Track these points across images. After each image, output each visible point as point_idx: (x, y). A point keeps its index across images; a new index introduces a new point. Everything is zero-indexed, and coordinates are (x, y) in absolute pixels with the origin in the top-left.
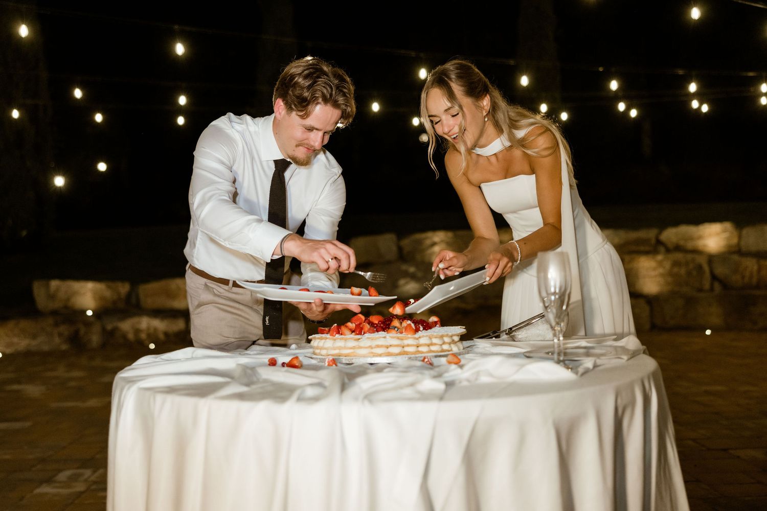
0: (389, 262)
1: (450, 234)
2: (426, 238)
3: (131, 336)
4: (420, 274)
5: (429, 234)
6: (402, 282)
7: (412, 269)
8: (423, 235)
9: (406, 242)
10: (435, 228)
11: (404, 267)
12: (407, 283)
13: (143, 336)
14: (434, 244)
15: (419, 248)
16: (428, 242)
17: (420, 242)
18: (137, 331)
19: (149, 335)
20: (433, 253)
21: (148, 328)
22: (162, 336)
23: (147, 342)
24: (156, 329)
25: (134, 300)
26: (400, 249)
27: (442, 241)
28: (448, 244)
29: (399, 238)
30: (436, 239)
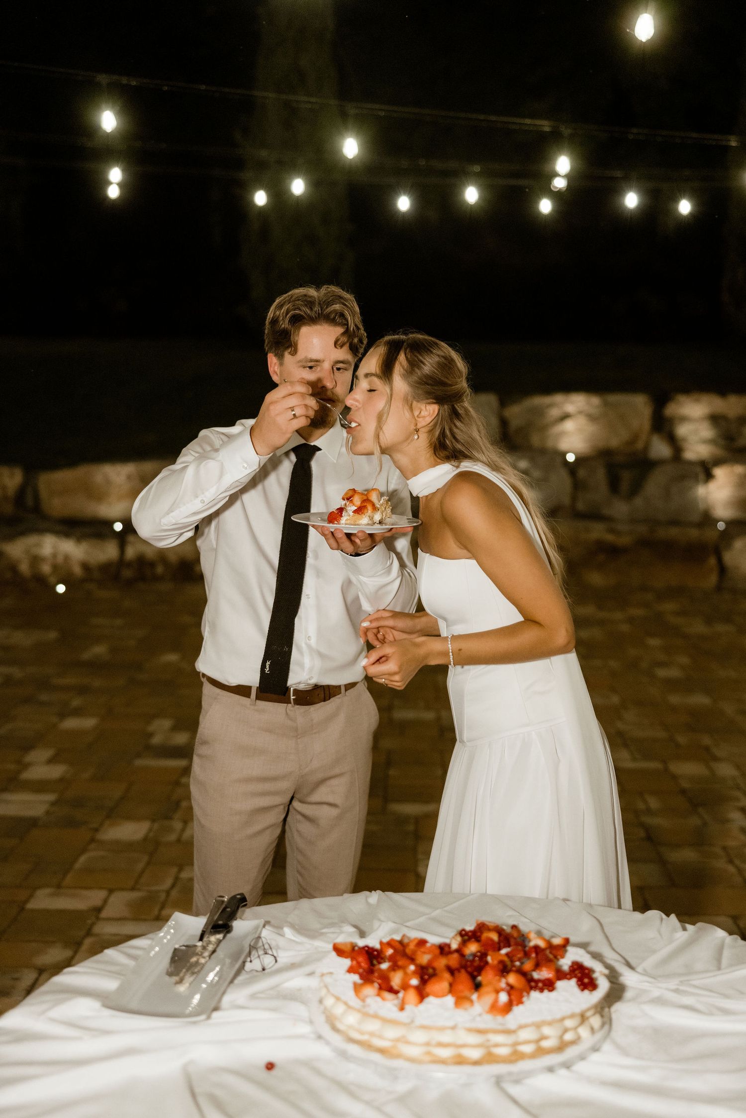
1: (595, 400)
3: (24, 568)
4: (536, 474)
5: (558, 398)
8: (546, 400)
9: (516, 412)
10: (569, 387)
13: (46, 569)
14: (565, 417)
15: (539, 423)
16: (555, 412)
17: (540, 412)
18: (36, 560)
20: (563, 433)
21: (54, 555)
22: (77, 570)
24: (67, 558)
25: (29, 501)
26: (504, 422)
27: (580, 412)
28: (591, 418)
29: (503, 403)
30: (570, 408)
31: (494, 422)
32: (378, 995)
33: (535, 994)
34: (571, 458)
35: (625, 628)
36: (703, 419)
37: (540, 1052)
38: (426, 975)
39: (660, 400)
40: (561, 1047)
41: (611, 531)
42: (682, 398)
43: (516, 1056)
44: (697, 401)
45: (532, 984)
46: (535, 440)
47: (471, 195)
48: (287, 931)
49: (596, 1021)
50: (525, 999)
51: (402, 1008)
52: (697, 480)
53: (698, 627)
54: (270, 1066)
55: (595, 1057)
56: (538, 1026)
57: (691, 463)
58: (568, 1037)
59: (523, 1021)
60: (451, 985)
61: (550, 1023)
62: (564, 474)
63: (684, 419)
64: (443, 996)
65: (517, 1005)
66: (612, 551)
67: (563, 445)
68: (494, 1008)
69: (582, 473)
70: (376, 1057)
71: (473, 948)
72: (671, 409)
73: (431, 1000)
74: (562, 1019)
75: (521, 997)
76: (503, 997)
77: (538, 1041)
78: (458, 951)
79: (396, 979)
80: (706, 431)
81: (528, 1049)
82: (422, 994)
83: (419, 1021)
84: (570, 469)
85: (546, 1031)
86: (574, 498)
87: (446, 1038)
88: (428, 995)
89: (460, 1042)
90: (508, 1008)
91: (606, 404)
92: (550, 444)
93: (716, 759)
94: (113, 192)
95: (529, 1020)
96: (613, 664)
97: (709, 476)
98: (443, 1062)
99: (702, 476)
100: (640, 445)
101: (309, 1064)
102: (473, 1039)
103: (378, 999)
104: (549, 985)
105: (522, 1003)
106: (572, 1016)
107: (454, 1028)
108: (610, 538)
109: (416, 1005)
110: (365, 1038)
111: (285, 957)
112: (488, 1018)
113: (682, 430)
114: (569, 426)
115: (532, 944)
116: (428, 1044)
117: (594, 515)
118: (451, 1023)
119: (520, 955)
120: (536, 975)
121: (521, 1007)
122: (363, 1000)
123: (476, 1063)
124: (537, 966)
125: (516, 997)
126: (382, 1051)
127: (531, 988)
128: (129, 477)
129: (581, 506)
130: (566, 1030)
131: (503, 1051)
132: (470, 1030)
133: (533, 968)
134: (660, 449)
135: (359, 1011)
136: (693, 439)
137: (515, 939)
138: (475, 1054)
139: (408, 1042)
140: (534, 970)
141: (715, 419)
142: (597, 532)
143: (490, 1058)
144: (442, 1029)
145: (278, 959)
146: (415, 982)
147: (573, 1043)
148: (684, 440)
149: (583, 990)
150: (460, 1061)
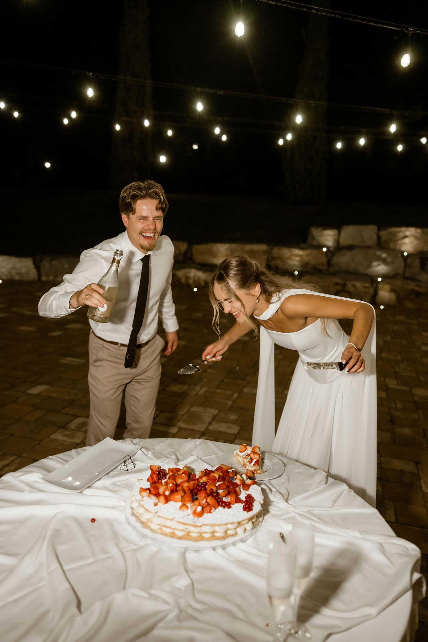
0: (368, 247)
1: (419, 231)
2: (400, 232)
3: (183, 281)
4: (389, 260)
5: (403, 229)
6: (375, 264)
7: (384, 255)
8: (398, 229)
9: (384, 233)
10: (409, 225)
11: (378, 253)
12: (378, 265)
13: (191, 282)
14: (406, 237)
15: (394, 239)
16: (401, 235)
17: (395, 234)
18: (187, 278)
19: (194, 281)
20: (404, 244)
21: (194, 277)
22: (202, 283)
23: (193, 286)
24: (199, 278)
25: (189, 255)
26: (379, 237)
27: (411, 235)
28: (416, 238)
29: (379, 230)
30: (408, 233)
31: (375, 237)
32: (149, 496)
33: (220, 508)
34: (406, 254)
35: (415, 327)
37: (213, 537)
38: (175, 490)
40: (226, 536)
41: (419, 286)
43: (201, 538)
45: (220, 503)
46: (392, 246)
47: (362, 142)
48: (150, 454)
49: (249, 526)
50: (212, 511)
51: (156, 505)
54: (93, 520)
55: (241, 545)
56: (212, 525)
58: (229, 532)
59: (205, 523)
60: (182, 497)
61: (219, 525)
62: (401, 260)
64: (178, 502)
65: (208, 513)
66: (418, 294)
67: (403, 248)
68: (195, 513)
69: (409, 261)
70: (139, 526)
71: (204, 479)
73: (171, 503)
74: (226, 524)
75: (211, 509)
76: (199, 509)
77: (213, 533)
78: (198, 479)
79: (161, 491)
81: (207, 536)
82: (167, 499)
83: (159, 514)
84: (405, 259)
85: (217, 529)
86: (405, 271)
87: (169, 523)
88: (171, 500)
89: (173, 527)
90: (200, 514)
91: (423, 232)
92: (398, 248)
95: (208, 523)
96: (404, 342)
98: (166, 535)
101: (110, 523)
102: (180, 527)
103: (149, 498)
104: (228, 505)
105: (211, 512)
106: (232, 523)
107: (172, 520)
108: (417, 288)
109: (164, 504)
110: (138, 515)
111: (139, 465)
112: (191, 517)
114: (407, 240)
115: (235, 481)
116: (159, 525)
117: (412, 279)
118: (171, 518)
119: (225, 487)
120: (224, 499)
121: (209, 514)
122: (143, 497)
123: (180, 538)
124: (228, 494)
125: (207, 508)
126: (143, 523)
127: (219, 505)
128: (226, 249)
129: (407, 274)
130: (228, 529)
131: (194, 535)
132: (179, 522)
133: (224, 495)
135: (138, 502)
137: (230, 477)
138: (180, 534)
139: (151, 522)
140: (225, 497)
142: (412, 286)
143: (187, 536)
144: (167, 519)
145: (136, 466)
146: (167, 493)
147: (232, 536)
149: (244, 510)
150: (173, 535)
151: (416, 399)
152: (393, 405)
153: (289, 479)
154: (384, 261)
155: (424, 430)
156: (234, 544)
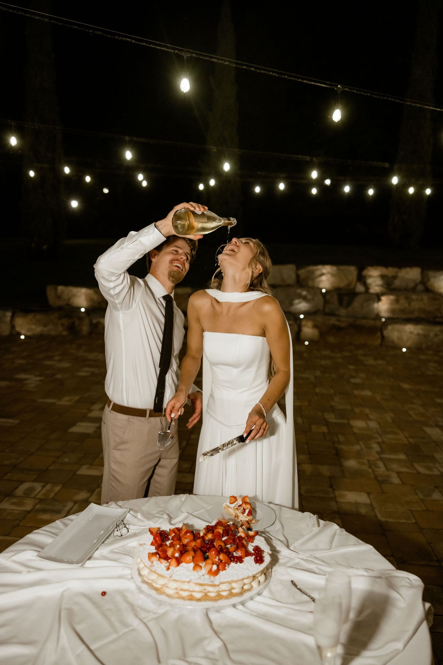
0: (289, 286)
1: (334, 268)
2: (317, 270)
4: (309, 297)
5: (320, 267)
6: (296, 301)
7: (304, 293)
8: (315, 268)
9: (303, 272)
10: (324, 263)
11: (299, 291)
12: (300, 303)
14: (322, 274)
15: (311, 276)
16: (318, 273)
17: (312, 272)
20: (322, 281)
26: (298, 276)
27: (328, 273)
28: (333, 275)
29: (298, 268)
30: (324, 271)
31: (294, 276)
32: (159, 560)
33: (233, 564)
34: (324, 291)
35: (340, 360)
36: (378, 277)
37: (231, 595)
38: (183, 551)
39: (361, 269)
40: (243, 592)
41: (338, 320)
42: (369, 268)
43: (219, 597)
44: (376, 269)
45: (232, 559)
46: (310, 283)
47: (282, 186)
48: (139, 516)
49: (262, 578)
50: (226, 568)
51: (168, 569)
52: (374, 301)
53: (370, 361)
54: (104, 594)
55: (258, 598)
56: (230, 583)
57: (372, 294)
58: (246, 587)
59: (223, 581)
60: (193, 557)
61: (236, 582)
62: (320, 297)
63: (370, 276)
64: (189, 563)
65: (222, 570)
66: (339, 329)
67: (321, 286)
68: (210, 572)
69: (328, 297)
70: (153, 593)
71: (210, 536)
72: (365, 272)
73: (183, 564)
74: (243, 579)
75: (225, 566)
76: (215, 567)
77: (230, 590)
78: (203, 537)
79: (170, 553)
80: (379, 282)
81: (225, 594)
82: (179, 562)
83: (174, 577)
84: (324, 295)
85: (234, 585)
86: (324, 307)
87: (186, 586)
88: (182, 562)
89: (191, 589)
90: (216, 573)
91: (338, 270)
92: (316, 285)
93: (370, 420)
94: (145, 184)
95: (225, 580)
96: (334, 376)
97: (379, 300)
98: (183, 598)
99: (376, 300)
100: (352, 286)
101: (122, 593)
102: (197, 588)
103: (159, 562)
104: (240, 560)
105: (225, 569)
106: (248, 578)
107: (189, 582)
108: (337, 323)
109: (176, 567)
110: (150, 582)
111: (133, 529)
112: (207, 576)
113: (369, 281)
114: (324, 278)
115: (239, 535)
116: (176, 589)
117: (332, 314)
118: (188, 580)
119: (231, 541)
120: (235, 554)
121: (224, 571)
122: (152, 563)
123: (199, 600)
124: (237, 549)
125: (222, 566)
126: (157, 589)
127: (231, 561)
129: (327, 310)
130: (245, 584)
131: (212, 595)
132: (196, 584)
133: (234, 550)
134: (360, 288)
135: (148, 568)
136: (374, 284)
137: (232, 531)
138: (198, 595)
139: (167, 587)
140: (235, 551)
141: (383, 277)
142: (333, 321)
143: (206, 597)
144: (184, 582)
145: (129, 530)
146: (177, 555)
147: (248, 590)
148: (370, 285)
149: (256, 563)
150: (191, 598)
151: (356, 431)
152: (336, 439)
153: (283, 526)
154: (305, 298)
155: (368, 461)
156: (252, 599)
